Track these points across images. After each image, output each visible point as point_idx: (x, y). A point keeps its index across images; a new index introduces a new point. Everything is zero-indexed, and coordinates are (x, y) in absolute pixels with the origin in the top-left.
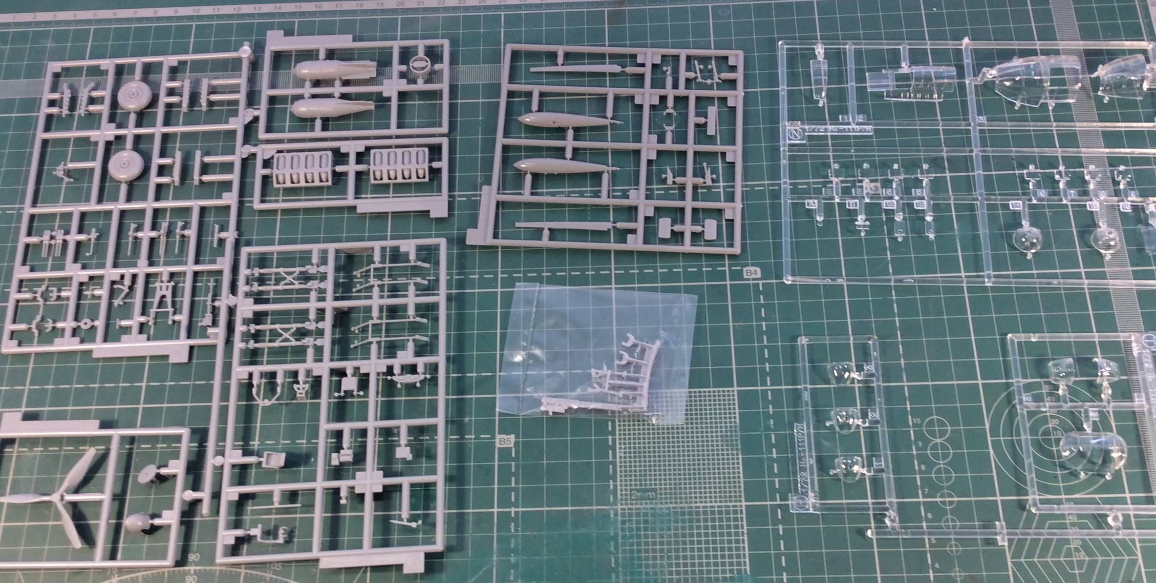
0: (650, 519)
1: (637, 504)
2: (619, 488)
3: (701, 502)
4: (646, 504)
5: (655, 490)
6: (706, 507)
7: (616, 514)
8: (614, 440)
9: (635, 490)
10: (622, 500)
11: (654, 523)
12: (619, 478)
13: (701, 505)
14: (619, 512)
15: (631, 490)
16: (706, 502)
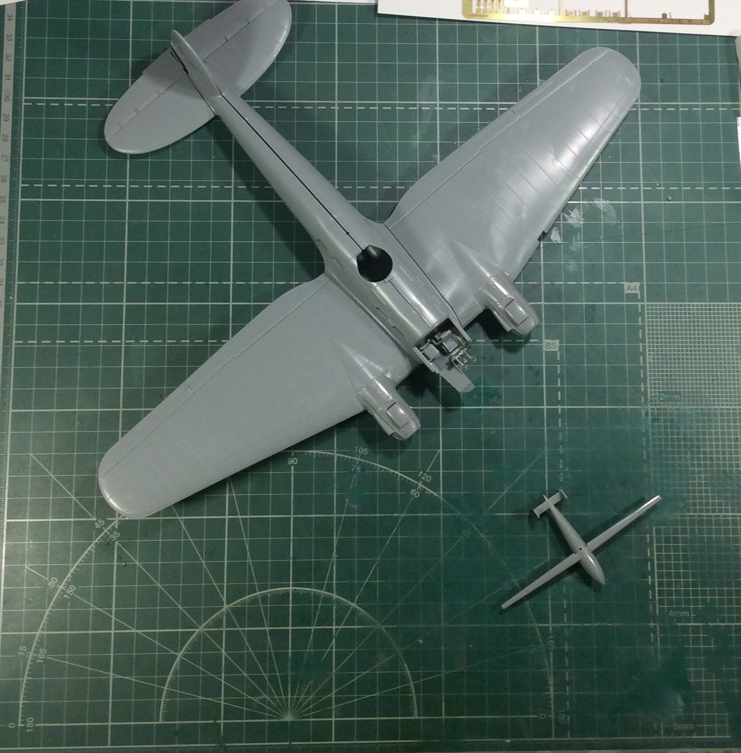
0: (675, 418)
1: (664, 405)
2: (649, 390)
3: (718, 405)
4: (672, 405)
5: (679, 393)
6: (723, 409)
7: (647, 414)
8: (644, 347)
9: (663, 392)
10: (651, 401)
11: (680, 422)
12: (648, 382)
13: (719, 407)
14: (650, 411)
15: (660, 392)
16: (723, 405)
